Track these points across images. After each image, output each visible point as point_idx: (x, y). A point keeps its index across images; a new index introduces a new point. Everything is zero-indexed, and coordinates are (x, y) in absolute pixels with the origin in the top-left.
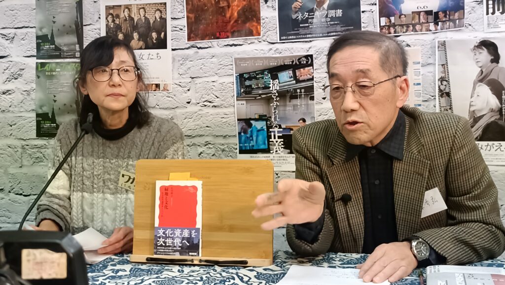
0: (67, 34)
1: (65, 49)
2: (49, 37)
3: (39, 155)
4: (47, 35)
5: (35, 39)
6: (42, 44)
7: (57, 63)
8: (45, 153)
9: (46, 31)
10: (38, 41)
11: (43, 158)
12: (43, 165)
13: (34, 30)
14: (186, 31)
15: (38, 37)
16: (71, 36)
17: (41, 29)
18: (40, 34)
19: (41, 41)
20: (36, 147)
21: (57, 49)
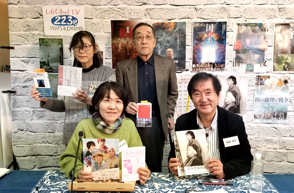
0: (56, 62)
1: (55, 68)
2: (47, 63)
3: (41, 115)
4: (46, 62)
5: (39, 63)
6: (43, 66)
7: (51, 74)
8: (45, 114)
9: (44, 60)
10: (41, 64)
11: (44, 116)
12: (43, 119)
13: (39, 59)
14: (112, 64)
15: (41, 63)
16: (57, 63)
17: (42, 59)
18: (42, 61)
19: (42, 64)
20: (40, 111)
21: (51, 68)
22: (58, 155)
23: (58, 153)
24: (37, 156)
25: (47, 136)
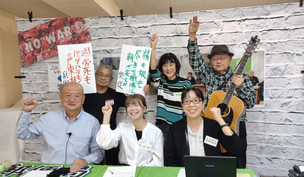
22: (263, 31)
23: (262, 33)
24: (284, 28)
25: (271, 51)
